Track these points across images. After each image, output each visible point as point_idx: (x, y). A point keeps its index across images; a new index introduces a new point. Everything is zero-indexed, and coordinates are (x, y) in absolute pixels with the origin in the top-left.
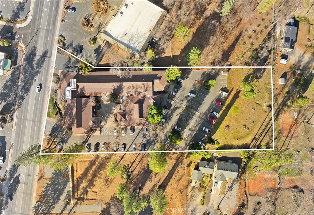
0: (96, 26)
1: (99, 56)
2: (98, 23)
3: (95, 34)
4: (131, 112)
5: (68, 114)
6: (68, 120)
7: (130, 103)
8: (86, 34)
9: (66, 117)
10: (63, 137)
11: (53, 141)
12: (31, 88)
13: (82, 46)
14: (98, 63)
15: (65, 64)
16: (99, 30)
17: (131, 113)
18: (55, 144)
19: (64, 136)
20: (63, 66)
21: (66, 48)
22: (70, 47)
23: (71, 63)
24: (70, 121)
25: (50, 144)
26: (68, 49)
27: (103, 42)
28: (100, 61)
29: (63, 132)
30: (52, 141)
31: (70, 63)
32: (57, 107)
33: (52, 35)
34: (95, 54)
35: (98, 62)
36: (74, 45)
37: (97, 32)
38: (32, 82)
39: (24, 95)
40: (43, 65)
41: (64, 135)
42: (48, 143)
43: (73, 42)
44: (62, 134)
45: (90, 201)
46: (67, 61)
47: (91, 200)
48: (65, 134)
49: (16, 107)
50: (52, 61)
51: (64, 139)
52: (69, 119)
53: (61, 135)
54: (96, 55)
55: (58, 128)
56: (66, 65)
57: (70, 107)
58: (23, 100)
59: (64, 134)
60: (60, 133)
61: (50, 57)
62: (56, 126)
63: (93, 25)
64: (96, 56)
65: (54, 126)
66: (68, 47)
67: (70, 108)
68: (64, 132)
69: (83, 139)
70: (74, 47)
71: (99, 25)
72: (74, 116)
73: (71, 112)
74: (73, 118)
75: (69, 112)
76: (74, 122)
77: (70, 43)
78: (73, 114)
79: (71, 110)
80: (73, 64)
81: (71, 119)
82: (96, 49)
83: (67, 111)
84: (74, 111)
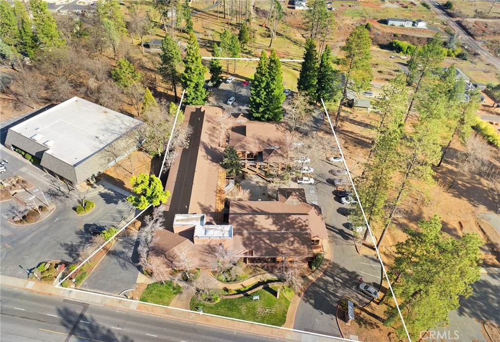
0: (47, 201)
2: (44, 197)
4: (264, 142)
5: (273, 245)
6: (292, 248)
7: (245, 143)
8: (57, 219)
10: (341, 281)
11: (362, 310)
13: (86, 225)
15: (123, 266)
16: (60, 196)
17: (265, 140)
18: (368, 304)
19: (336, 278)
21: (75, 260)
22: (77, 251)
23: (124, 250)
24: (292, 239)
25: (374, 320)
26: (79, 256)
27: (95, 188)
29: (326, 282)
30: (363, 313)
31: (123, 252)
32: (250, 289)
33: (14, 300)
34: (117, 203)
36: (76, 241)
40: (103, 328)
41: (334, 280)
42: (371, 324)
43: (66, 245)
44: (331, 284)
45: (488, 233)
46: (114, 261)
47: (484, 233)
48: (332, 278)
50: (99, 301)
51: (347, 280)
52: (287, 241)
53: (336, 286)
54: (120, 202)
55: (315, 293)
56: (128, 264)
57: (253, 237)
59: (331, 280)
60: (331, 289)
61: (85, 306)
62: (312, 299)
63: (42, 205)
65: (311, 304)
66: (74, 255)
67: (256, 238)
68: (324, 278)
69: (336, 238)
70: (81, 242)
71: (49, 195)
72: (278, 227)
73: (268, 237)
74: (285, 230)
75: (268, 242)
76: (296, 228)
77: (65, 251)
78: (274, 228)
79: (262, 235)
80: (130, 246)
81: (287, 238)
82: (105, 201)
83: (266, 249)
84: (266, 227)
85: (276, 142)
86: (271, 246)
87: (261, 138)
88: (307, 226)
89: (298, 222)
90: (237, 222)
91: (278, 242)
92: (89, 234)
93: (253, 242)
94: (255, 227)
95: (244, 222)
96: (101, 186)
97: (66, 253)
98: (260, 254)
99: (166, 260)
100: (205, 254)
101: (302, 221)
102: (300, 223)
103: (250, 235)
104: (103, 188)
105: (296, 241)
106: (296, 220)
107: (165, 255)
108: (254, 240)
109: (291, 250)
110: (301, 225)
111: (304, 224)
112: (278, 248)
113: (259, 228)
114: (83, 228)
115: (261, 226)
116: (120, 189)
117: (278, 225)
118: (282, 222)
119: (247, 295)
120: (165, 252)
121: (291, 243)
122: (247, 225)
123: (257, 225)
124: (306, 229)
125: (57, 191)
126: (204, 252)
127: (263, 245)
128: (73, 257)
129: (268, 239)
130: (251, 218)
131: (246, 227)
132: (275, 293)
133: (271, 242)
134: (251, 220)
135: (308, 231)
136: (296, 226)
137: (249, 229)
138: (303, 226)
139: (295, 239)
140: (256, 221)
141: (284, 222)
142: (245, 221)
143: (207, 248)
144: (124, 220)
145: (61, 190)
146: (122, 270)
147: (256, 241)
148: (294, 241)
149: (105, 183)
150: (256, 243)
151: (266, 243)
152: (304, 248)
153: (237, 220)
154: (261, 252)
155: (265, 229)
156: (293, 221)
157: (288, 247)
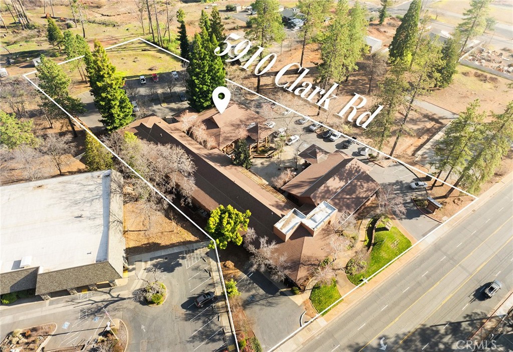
0: (99, 323)
1: (181, 253)
2: (88, 322)
3: (125, 306)
5: (354, 196)
6: (365, 189)
7: (225, 135)
8: (143, 327)
9: (363, 198)
12: (413, 330)
13: (184, 306)
14: (196, 242)
15: (270, 304)
16: (106, 306)
17: (239, 123)
20: (277, 304)
21: (224, 340)
22: (213, 332)
23: (251, 293)
24: (359, 183)
26: (224, 333)
27: (134, 269)
28: (190, 242)
31: (253, 296)
32: (370, 239)
34: (180, 265)
35: (194, 244)
36: (199, 326)
37: (115, 304)
38: (396, 342)
39: (446, 334)
43: (194, 337)
46: (256, 308)
49: (489, 325)
50: (295, 346)
54: (181, 261)
56: (270, 300)
57: (337, 201)
58: (459, 323)
63: (102, 330)
64: (183, 258)
65: (404, 219)
66: (217, 337)
67: (339, 199)
70: (204, 322)
71: (92, 316)
72: (344, 181)
73: (345, 194)
74: (350, 180)
75: (348, 197)
76: (354, 173)
77: (203, 343)
78: (342, 184)
79: (341, 195)
80: (250, 286)
81: (356, 185)
82: (165, 273)
83: (353, 202)
84: (338, 187)
85: (248, 120)
86: (353, 198)
87: (234, 123)
88: (359, 167)
89: (352, 168)
90: (318, 197)
91: (355, 192)
92: (200, 310)
93: (341, 204)
94: (331, 192)
95: (323, 194)
96: (137, 263)
97: (207, 343)
98: (353, 209)
99: (306, 267)
100: (326, 238)
101: (354, 166)
102: (354, 167)
103: (334, 201)
104: (143, 263)
105: (362, 183)
106: (351, 167)
107: (302, 264)
108: (340, 203)
109: (366, 191)
110: (355, 169)
111: (356, 166)
112: (358, 196)
113: (334, 191)
114: (185, 310)
115: (334, 188)
116: (162, 251)
117: (344, 179)
118: (344, 175)
119: (374, 244)
120: (300, 261)
121: (361, 187)
122: (326, 194)
123: (332, 190)
124: (360, 170)
125: (94, 305)
126: (324, 237)
127: (348, 201)
128: (219, 340)
129: (347, 195)
130: (325, 187)
131: (326, 197)
132: (385, 229)
133: (350, 195)
134: (326, 189)
135: (362, 171)
136: (353, 172)
137: (329, 197)
138: (357, 169)
139: (361, 182)
140: (329, 187)
141: (345, 174)
142: (323, 192)
143: (323, 232)
144: (212, 271)
145: (97, 301)
146: (275, 308)
147: (341, 202)
148: (361, 183)
149: (137, 257)
150: (343, 204)
151: (348, 199)
152: (371, 184)
153: (317, 195)
154: (352, 207)
155: (338, 188)
156: (349, 169)
157: (362, 191)
